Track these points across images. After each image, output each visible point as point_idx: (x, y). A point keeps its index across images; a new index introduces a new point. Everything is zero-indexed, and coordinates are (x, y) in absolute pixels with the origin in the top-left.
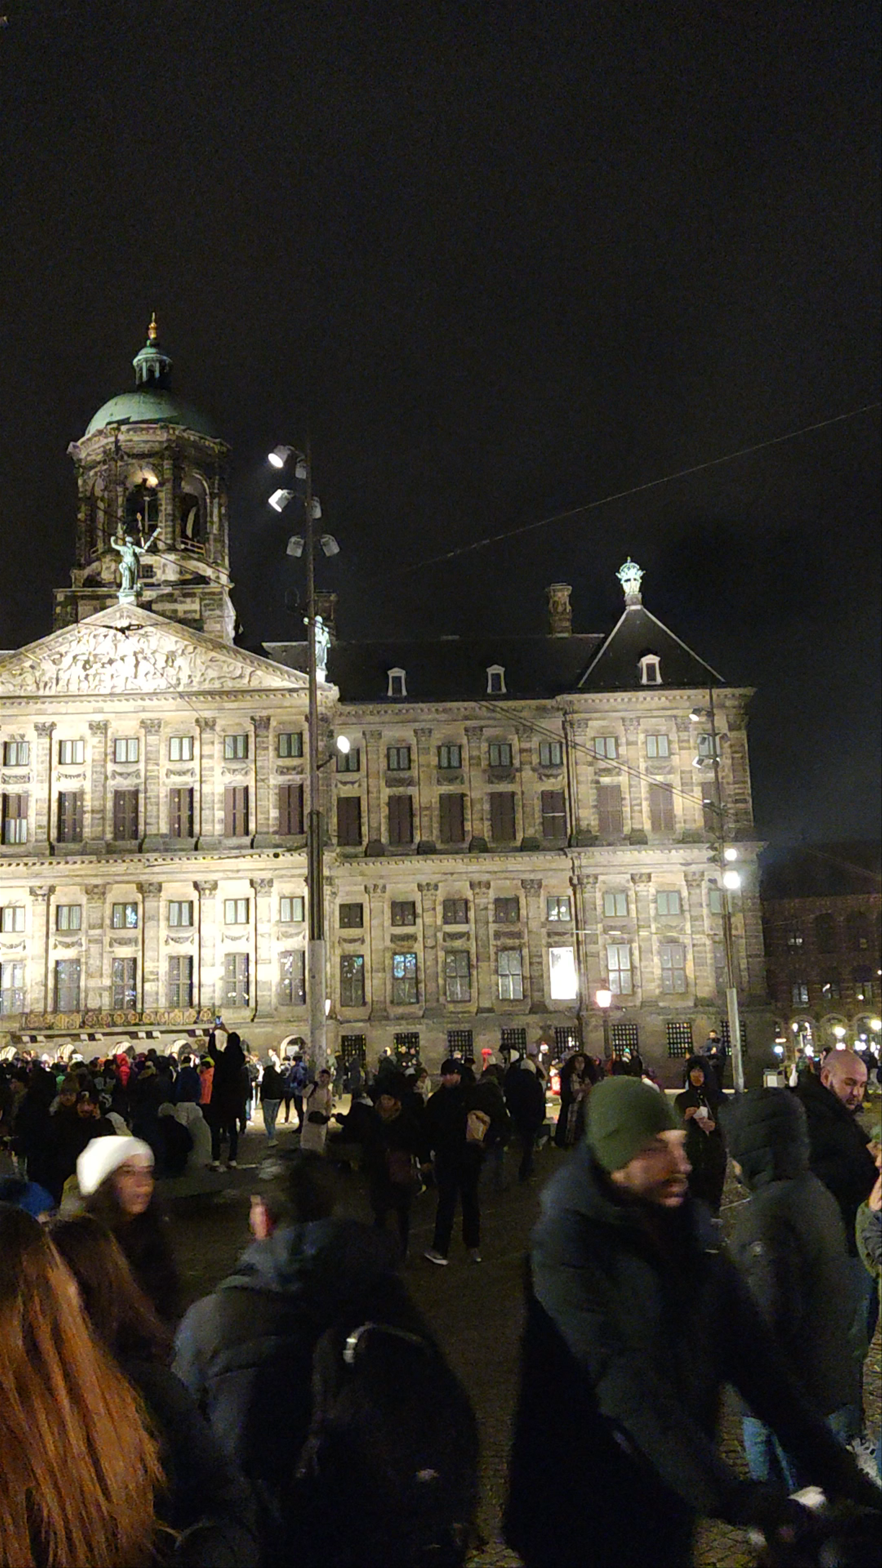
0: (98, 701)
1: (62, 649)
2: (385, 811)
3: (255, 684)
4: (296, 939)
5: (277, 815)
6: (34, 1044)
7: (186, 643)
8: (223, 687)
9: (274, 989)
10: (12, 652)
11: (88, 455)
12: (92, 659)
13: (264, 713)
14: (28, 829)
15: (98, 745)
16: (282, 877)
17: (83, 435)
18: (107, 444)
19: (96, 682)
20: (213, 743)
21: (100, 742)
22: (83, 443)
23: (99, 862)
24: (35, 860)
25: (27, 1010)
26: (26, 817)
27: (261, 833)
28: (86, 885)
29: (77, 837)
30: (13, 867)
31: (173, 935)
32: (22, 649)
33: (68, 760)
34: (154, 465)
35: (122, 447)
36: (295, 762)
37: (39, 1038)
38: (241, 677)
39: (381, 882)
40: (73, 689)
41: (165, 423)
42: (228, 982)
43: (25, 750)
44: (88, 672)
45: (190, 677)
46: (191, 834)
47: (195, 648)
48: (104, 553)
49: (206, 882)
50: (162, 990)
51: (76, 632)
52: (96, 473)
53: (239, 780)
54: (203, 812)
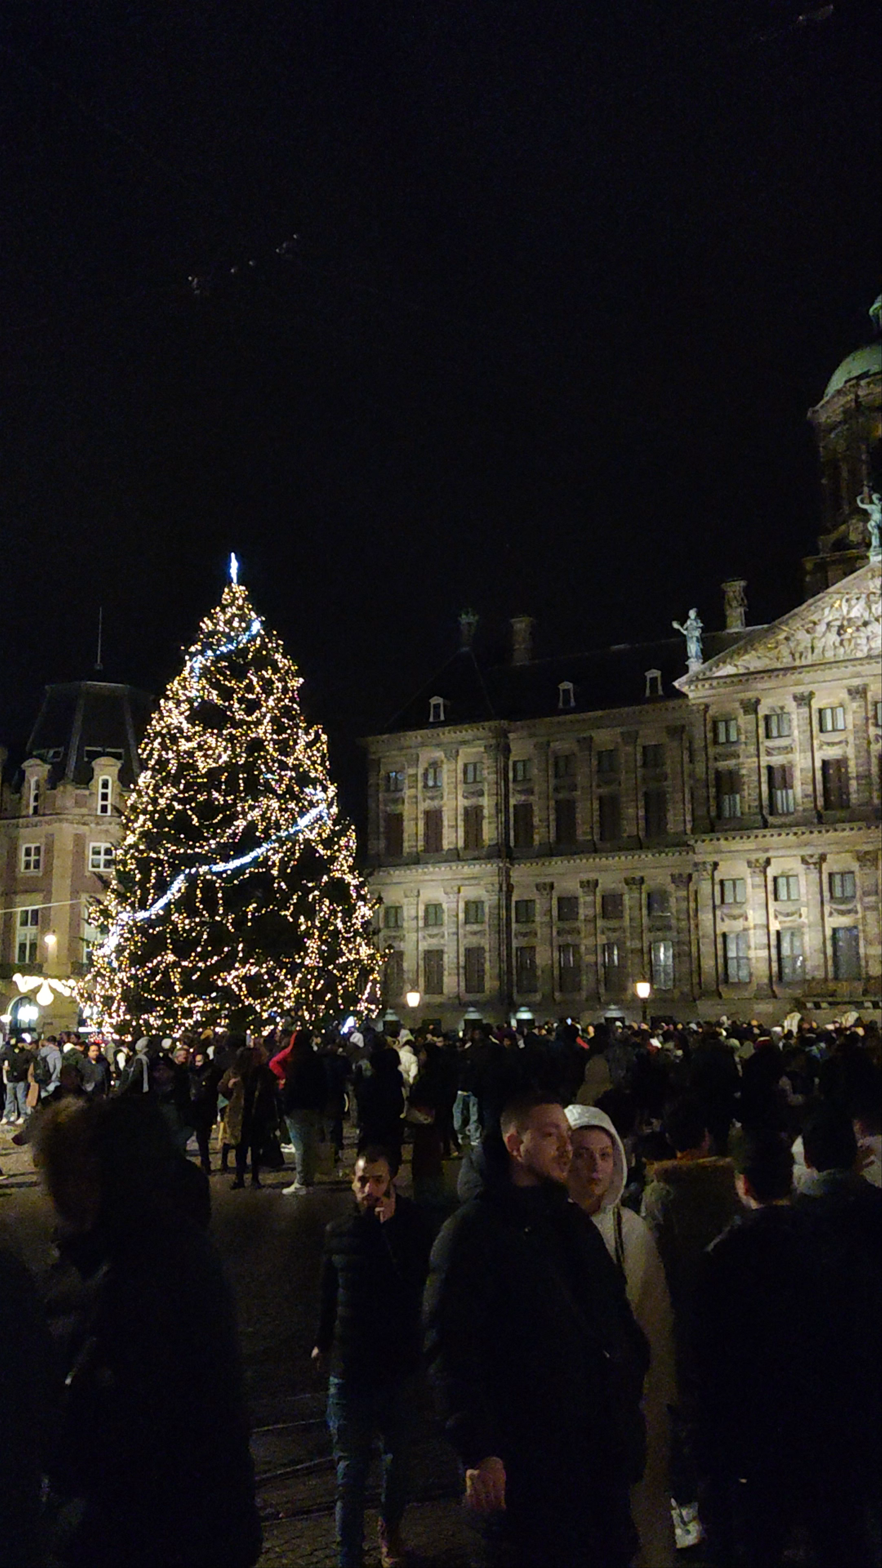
0: (854, 666)
1: (815, 618)
6: (818, 1011)
10: (765, 626)
11: (828, 417)
12: (845, 623)
14: (794, 798)
15: (858, 710)
17: (822, 398)
18: (847, 402)
19: (852, 646)
21: (860, 706)
22: (822, 406)
23: (869, 828)
24: (803, 829)
25: (808, 977)
26: (792, 787)
28: (857, 851)
29: (845, 804)
30: (783, 836)
32: (776, 622)
33: (830, 728)
35: (863, 403)
37: (824, 1005)
40: (829, 655)
43: (785, 722)
44: (842, 637)
48: (850, 516)
51: (827, 599)
52: (837, 435)
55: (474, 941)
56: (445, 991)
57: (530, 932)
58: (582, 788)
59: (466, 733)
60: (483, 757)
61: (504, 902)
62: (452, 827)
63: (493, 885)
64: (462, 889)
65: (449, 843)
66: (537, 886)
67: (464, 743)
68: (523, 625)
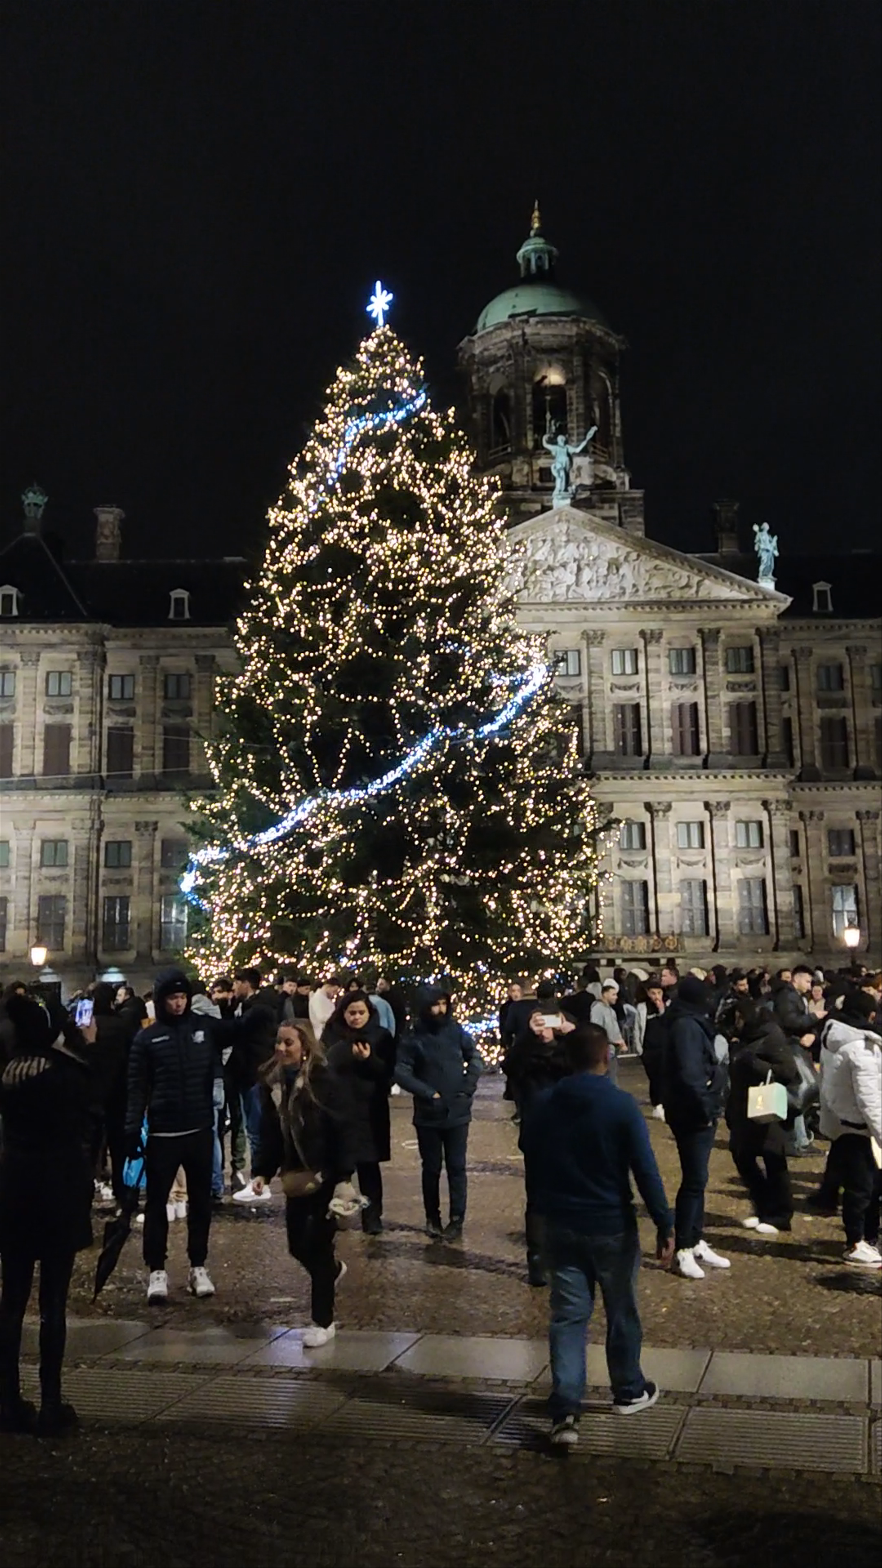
0: (538, 610)
2: (818, 733)
3: (703, 594)
4: (754, 866)
5: (729, 734)
7: (628, 549)
8: (670, 596)
9: (735, 917)
11: (487, 350)
12: (530, 565)
13: (713, 625)
16: (738, 799)
17: (475, 330)
18: (513, 337)
19: (537, 590)
20: (659, 656)
22: (477, 339)
27: (714, 753)
31: (625, 858)
34: (563, 361)
35: (530, 341)
36: (747, 678)
38: (688, 586)
39: (817, 809)
41: (574, 317)
42: (684, 909)
44: (527, 579)
45: (634, 586)
46: (638, 751)
47: (638, 556)
48: (514, 455)
49: (659, 803)
50: (618, 916)
51: (513, 536)
52: (498, 370)
53: (687, 696)
54: (652, 729)
55: (52, 888)
56: (8, 947)
57: (125, 879)
58: (200, 714)
59: (52, 634)
60: (74, 666)
61: (94, 842)
62: (27, 747)
63: (82, 820)
64: (38, 823)
65: (23, 767)
66: (138, 826)
67: (50, 646)
68: (111, 518)
